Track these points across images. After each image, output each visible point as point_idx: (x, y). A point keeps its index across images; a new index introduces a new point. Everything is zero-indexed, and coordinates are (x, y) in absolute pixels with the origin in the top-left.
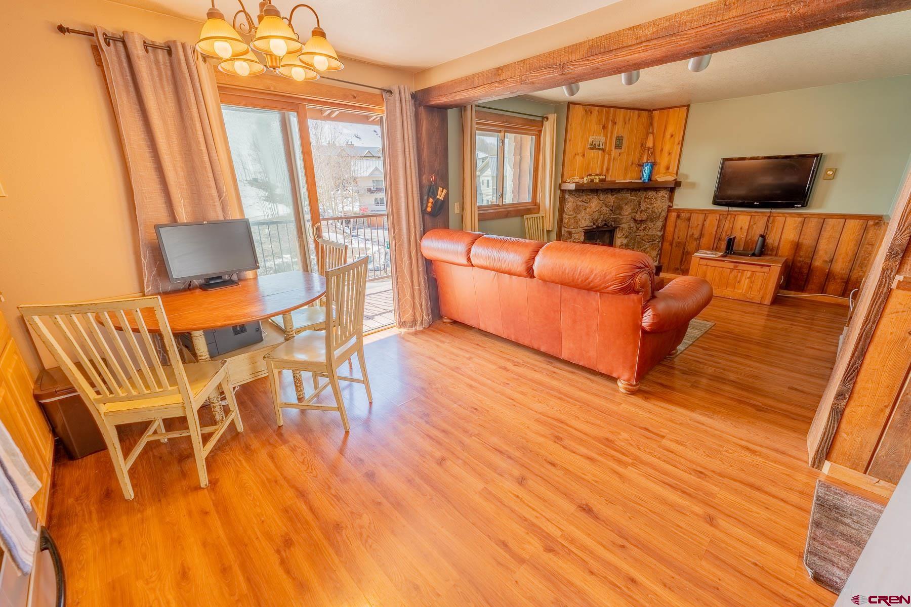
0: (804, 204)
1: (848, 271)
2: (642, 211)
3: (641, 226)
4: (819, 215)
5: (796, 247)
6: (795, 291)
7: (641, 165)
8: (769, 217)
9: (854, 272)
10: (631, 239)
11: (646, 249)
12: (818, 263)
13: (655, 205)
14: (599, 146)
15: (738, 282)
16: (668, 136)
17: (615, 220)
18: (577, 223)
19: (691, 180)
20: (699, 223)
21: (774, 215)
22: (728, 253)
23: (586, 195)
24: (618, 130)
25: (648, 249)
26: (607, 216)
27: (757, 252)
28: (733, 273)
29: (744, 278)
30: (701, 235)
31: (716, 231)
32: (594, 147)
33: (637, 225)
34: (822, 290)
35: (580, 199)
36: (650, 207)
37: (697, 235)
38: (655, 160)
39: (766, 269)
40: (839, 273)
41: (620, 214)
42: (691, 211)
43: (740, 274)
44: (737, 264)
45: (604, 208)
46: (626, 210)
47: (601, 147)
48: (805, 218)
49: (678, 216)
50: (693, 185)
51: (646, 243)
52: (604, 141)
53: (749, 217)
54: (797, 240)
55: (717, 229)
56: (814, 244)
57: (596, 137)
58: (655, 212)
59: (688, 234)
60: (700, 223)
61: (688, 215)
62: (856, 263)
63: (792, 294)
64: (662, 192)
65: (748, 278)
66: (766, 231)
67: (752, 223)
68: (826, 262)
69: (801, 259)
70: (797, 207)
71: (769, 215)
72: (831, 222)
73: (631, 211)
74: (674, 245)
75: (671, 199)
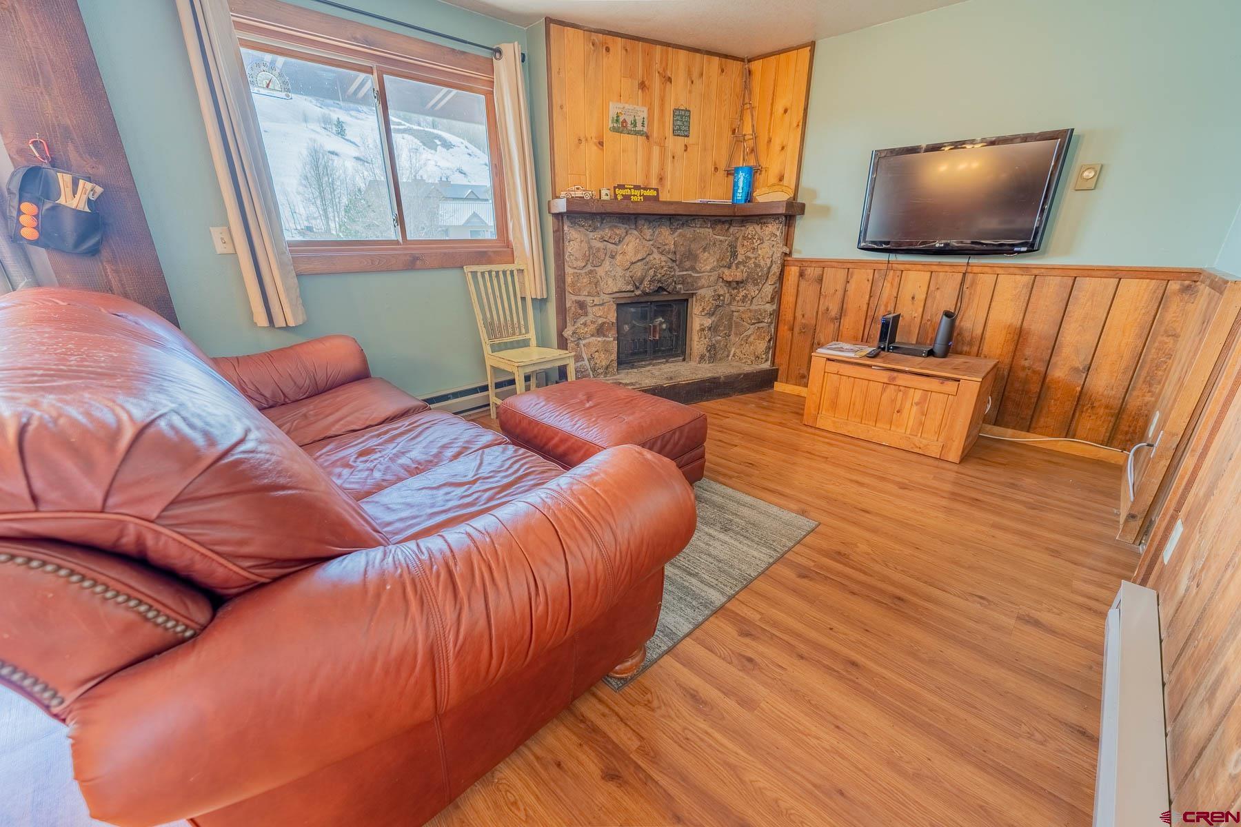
0: (1032, 245)
1: (1122, 391)
2: (739, 263)
3: (739, 293)
4: (1064, 269)
5: (1016, 337)
6: (1014, 428)
7: (731, 173)
8: (964, 274)
9: (1135, 393)
10: (721, 319)
11: (749, 336)
12: (1059, 372)
13: (760, 252)
14: (635, 126)
15: (898, 412)
16: (779, 109)
17: (683, 281)
18: (596, 284)
19: (819, 202)
20: (838, 288)
21: (976, 270)
22: (883, 349)
23: (611, 228)
24: (678, 96)
25: (752, 337)
26: (663, 272)
27: (938, 348)
28: (888, 391)
29: (908, 405)
30: (842, 310)
31: (868, 304)
32: (621, 127)
33: (731, 290)
34: (1068, 430)
35: (597, 235)
36: (752, 256)
37: (834, 311)
38: (757, 160)
39: (951, 387)
40: (1102, 395)
41: (693, 268)
42: (823, 264)
43: (900, 394)
44: (895, 374)
45: (656, 255)
46: (705, 260)
47: (639, 128)
48: (1036, 275)
49: (801, 275)
50: (825, 211)
51: (748, 326)
52: (645, 115)
53: (929, 274)
54: (1020, 323)
55: (869, 300)
56: (1054, 332)
57: (627, 106)
58: (760, 266)
59: (820, 310)
60: (840, 287)
61: (818, 271)
62: (1139, 375)
63: (1008, 434)
64: (770, 226)
65: (917, 404)
66: (959, 304)
67: (932, 288)
68: (1076, 370)
69: (1026, 363)
70: (1019, 252)
71: (963, 270)
72: (1086, 284)
73: (715, 263)
74: (797, 330)
75: (788, 240)
